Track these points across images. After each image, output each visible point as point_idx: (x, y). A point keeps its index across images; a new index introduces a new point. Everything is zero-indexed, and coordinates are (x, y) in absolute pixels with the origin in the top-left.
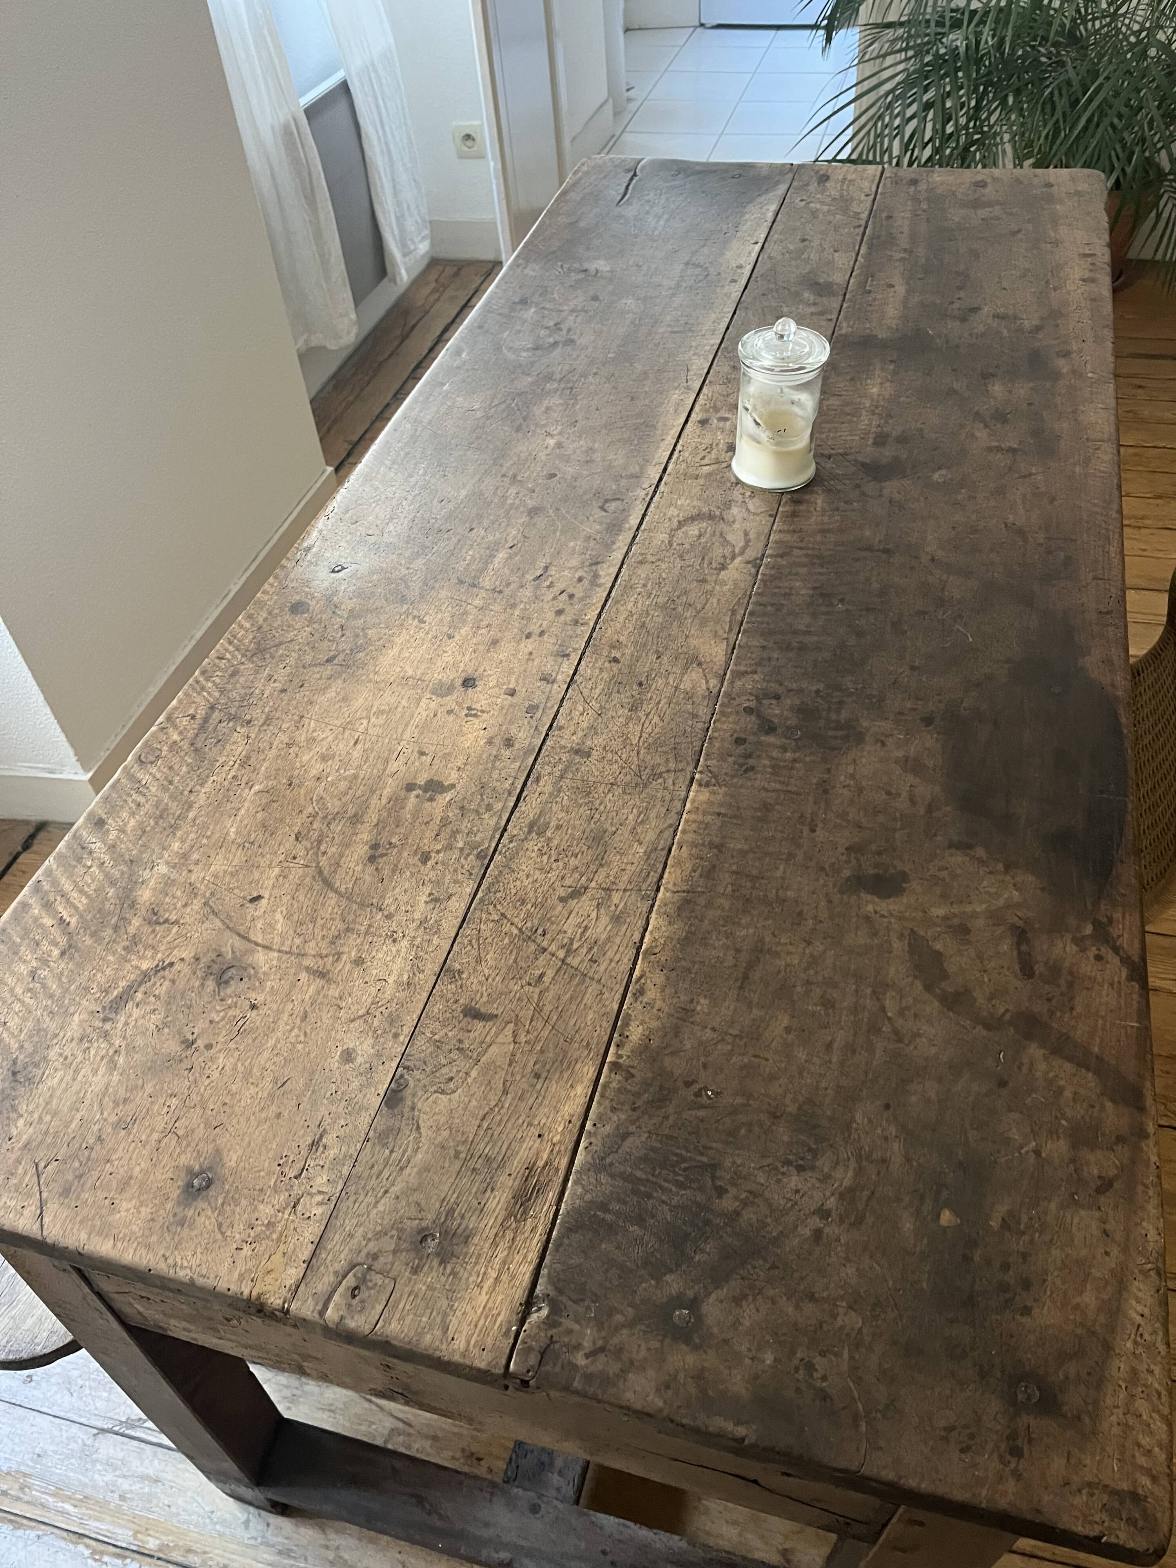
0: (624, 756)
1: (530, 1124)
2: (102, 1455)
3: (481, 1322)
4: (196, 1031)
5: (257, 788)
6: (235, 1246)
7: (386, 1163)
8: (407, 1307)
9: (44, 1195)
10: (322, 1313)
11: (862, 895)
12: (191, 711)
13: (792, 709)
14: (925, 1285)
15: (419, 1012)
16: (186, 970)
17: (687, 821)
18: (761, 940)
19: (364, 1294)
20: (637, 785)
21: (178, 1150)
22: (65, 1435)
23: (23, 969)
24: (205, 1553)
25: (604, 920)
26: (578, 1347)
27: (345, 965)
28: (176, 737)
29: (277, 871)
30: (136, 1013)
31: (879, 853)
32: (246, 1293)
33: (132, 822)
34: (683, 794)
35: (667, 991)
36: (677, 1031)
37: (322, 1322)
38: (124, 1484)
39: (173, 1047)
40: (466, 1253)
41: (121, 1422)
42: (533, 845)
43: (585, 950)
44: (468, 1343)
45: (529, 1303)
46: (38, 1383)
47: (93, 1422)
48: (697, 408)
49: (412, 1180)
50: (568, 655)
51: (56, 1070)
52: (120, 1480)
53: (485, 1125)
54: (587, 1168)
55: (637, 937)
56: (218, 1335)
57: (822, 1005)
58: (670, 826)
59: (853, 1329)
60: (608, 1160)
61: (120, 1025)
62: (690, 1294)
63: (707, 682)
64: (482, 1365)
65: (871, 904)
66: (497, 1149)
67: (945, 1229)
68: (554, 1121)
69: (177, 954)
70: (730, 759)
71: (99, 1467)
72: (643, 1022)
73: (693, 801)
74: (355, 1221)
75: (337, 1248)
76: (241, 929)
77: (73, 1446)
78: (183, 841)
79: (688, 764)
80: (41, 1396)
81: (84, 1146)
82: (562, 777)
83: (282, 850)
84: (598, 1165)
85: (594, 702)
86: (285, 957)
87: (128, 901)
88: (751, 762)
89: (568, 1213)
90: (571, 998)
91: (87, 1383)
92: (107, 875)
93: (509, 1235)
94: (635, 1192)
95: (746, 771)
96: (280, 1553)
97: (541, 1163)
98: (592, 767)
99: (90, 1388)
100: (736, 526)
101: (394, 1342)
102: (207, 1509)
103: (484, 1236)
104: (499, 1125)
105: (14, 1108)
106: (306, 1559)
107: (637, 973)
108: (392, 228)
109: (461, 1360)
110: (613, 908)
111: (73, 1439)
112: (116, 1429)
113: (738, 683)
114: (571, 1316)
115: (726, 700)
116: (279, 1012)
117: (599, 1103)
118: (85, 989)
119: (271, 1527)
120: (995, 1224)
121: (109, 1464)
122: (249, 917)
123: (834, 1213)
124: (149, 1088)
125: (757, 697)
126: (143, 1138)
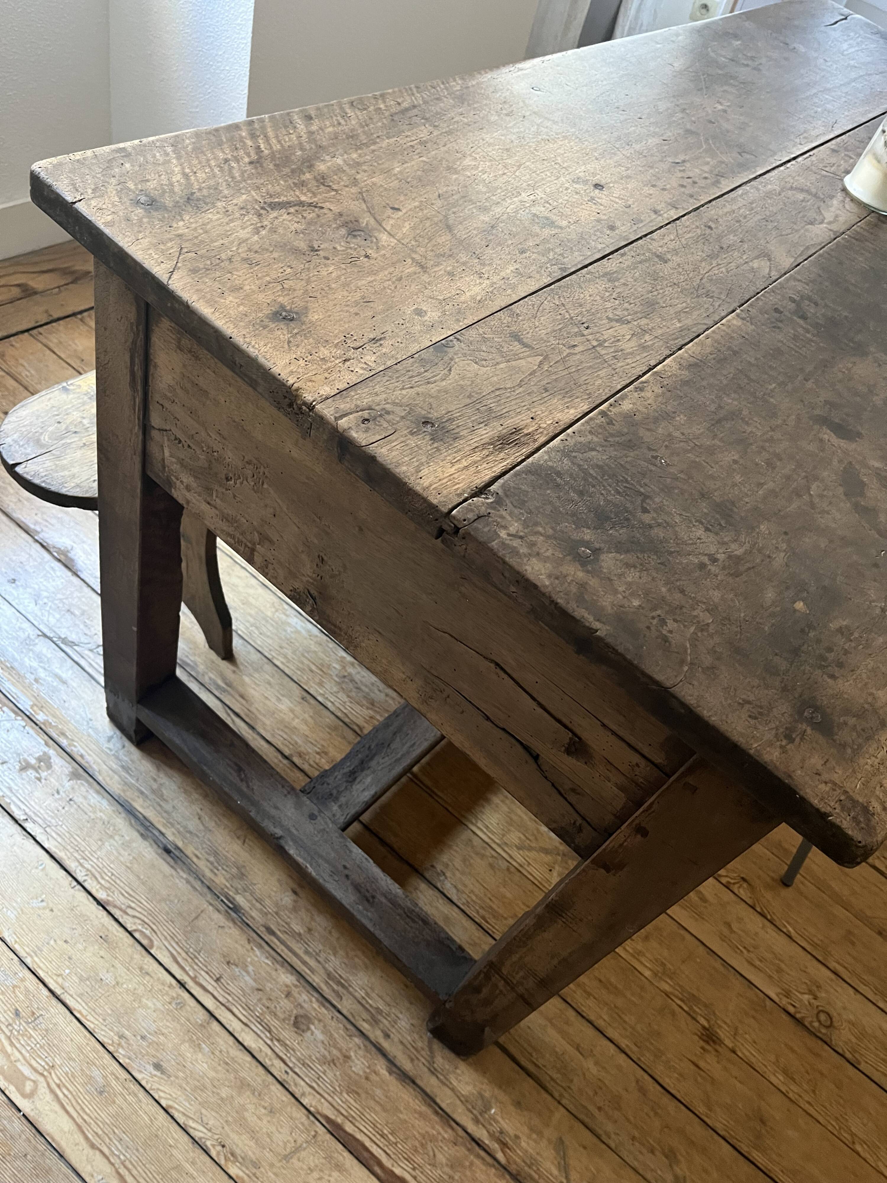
0: (691, 275)
1: (529, 409)
2: (37, 649)
3: (445, 481)
4: (322, 246)
5: (424, 159)
6: (295, 356)
7: (419, 374)
8: (398, 447)
9: (179, 265)
10: (336, 419)
11: (824, 428)
12: (399, 100)
13: (823, 315)
14: (766, 628)
15: (480, 318)
16: (330, 215)
17: (719, 328)
18: (740, 411)
19: (371, 425)
20: (692, 293)
21: (280, 293)
22: (19, 624)
23: (221, 155)
24: (73, 740)
25: (633, 343)
26: (505, 527)
27: (440, 270)
28: (382, 106)
29: (417, 204)
30: (285, 216)
31: (847, 415)
32: (291, 382)
33: (331, 129)
34: (723, 314)
35: (660, 399)
36: (656, 420)
37: (335, 424)
38: (42, 674)
39: (303, 245)
40: (451, 445)
41: (60, 638)
42: (602, 285)
43: (612, 350)
44: (431, 485)
45: (481, 491)
46: (17, 586)
47: (41, 627)
48: (833, 142)
49: (433, 391)
50: (677, 208)
51: (218, 213)
52: (41, 670)
53: (498, 393)
54: (557, 450)
55: (653, 363)
56: (208, 499)
57: (767, 463)
58: (706, 324)
59: (703, 621)
60: (574, 454)
61: (272, 216)
62: (597, 546)
63: (770, 271)
64: (435, 502)
65: (827, 435)
66: (499, 409)
67: (795, 611)
68: (546, 416)
69: (327, 205)
70: (766, 316)
71: (31, 654)
72: (634, 404)
73: (729, 321)
74: (382, 389)
75: (364, 395)
76: (378, 218)
77: (21, 633)
78: (360, 156)
79: (735, 302)
80: (16, 595)
81: (218, 257)
82: (640, 262)
83: (425, 196)
84: (565, 452)
85: (683, 240)
86: (400, 245)
87: (309, 163)
88: (780, 325)
89: (532, 463)
90: (590, 367)
91: (50, 604)
92: (300, 144)
93: (485, 452)
94: (585, 480)
95: (774, 327)
96: (123, 767)
97: (526, 431)
98: (666, 269)
99: (50, 607)
100: (832, 209)
101: (379, 459)
102: (90, 716)
103: (469, 443)
104: (507, 398)
105: (180, 214)
106: (138, 780)
107: (643, 379)
108: (624, 30)
109: (421, 491)
110: (643, 341)
111: (24, 630)
112: (55, 639)
113: (793, 283)
114: (508, 511)
115: (779, 286)
116: (382, 269)
117: (583, 424)
118: (257, 187)
119: (126, 749)
120: (833, 626)
121: (39, 657)
122: (386, 215)
123: (720, 562)
124: (276, 255)
125: (802, 297)
126: (260, 275)
